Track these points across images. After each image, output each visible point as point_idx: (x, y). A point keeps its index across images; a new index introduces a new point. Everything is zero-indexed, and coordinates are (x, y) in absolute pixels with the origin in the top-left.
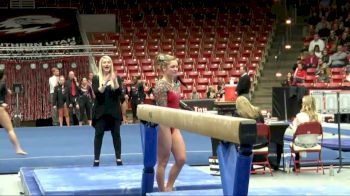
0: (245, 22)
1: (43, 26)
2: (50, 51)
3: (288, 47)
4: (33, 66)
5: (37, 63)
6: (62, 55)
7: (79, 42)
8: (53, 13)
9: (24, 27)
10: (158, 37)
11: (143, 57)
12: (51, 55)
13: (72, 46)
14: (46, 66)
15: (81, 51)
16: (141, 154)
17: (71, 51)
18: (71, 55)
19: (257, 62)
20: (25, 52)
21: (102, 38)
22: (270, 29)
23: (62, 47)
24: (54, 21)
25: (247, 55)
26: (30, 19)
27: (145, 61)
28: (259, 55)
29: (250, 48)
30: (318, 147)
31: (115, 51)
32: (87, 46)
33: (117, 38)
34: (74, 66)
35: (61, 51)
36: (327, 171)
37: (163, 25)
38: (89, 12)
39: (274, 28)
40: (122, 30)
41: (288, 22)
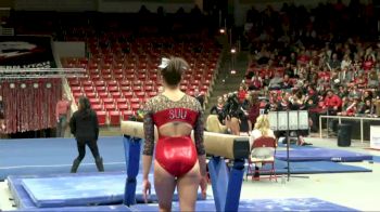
0: (197, 51)
1: (21, 51)
2: (28, 73)
3: (233, 72)
4: (12, 86)
5: (15, 83)
6: (37, 76)
7: (54, 65)
8: (30, 41)
9: (4, 51)
10: (122, 63)
11: (110, 79)
12: (28, 76)
13: (47, 69)
14: (23, 86)
15: (55, 73)
16: (124, 163)
17: (46, 73)
18: (47, 76)
19: (208, 85)
20: (5, 73)
21: (74, 63)
22: (217, 57)
23: (38, 70)
24: (31, 47)
25: (199, 79)
26: (9, 45)
27: (111, 83)
28: (210, 79)
29: (201, 73)
30: (272, 159)
31: (85, 74)
32: (60, 69)
33: (86, 62)
34: (49, 86)
35: (37, 73)
36: (279, 180)
37: (127, 52)
38: (61, 39)
39: (221, 56)
40: (91, 56)
41: (233, 51)
